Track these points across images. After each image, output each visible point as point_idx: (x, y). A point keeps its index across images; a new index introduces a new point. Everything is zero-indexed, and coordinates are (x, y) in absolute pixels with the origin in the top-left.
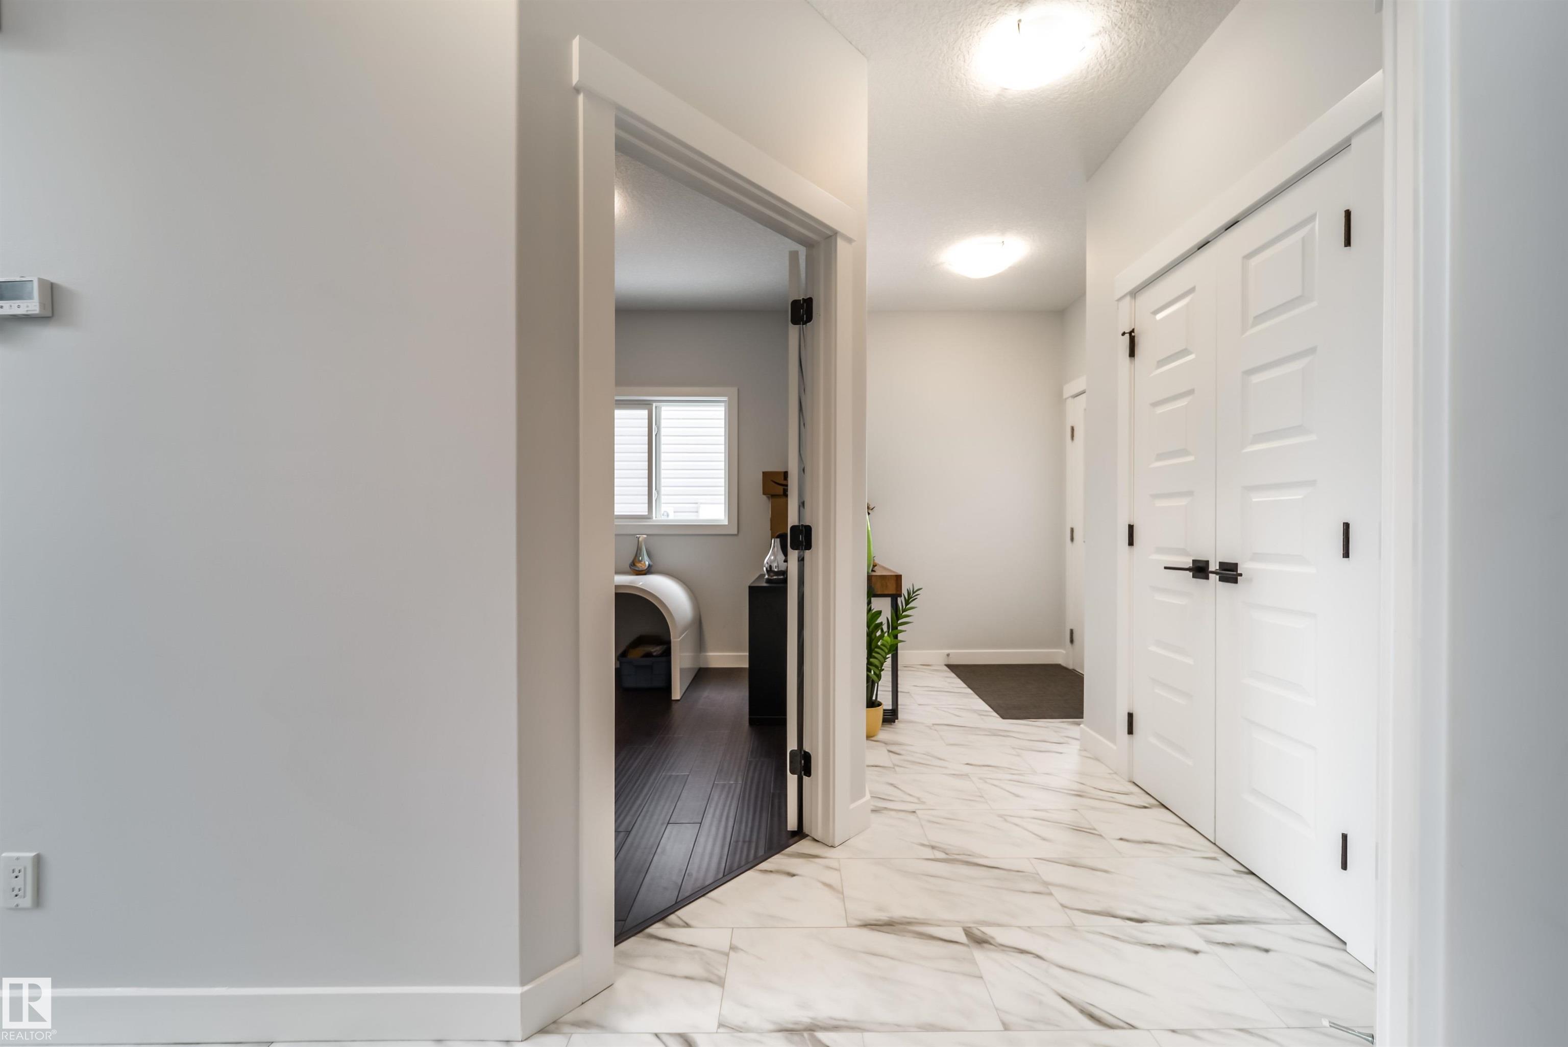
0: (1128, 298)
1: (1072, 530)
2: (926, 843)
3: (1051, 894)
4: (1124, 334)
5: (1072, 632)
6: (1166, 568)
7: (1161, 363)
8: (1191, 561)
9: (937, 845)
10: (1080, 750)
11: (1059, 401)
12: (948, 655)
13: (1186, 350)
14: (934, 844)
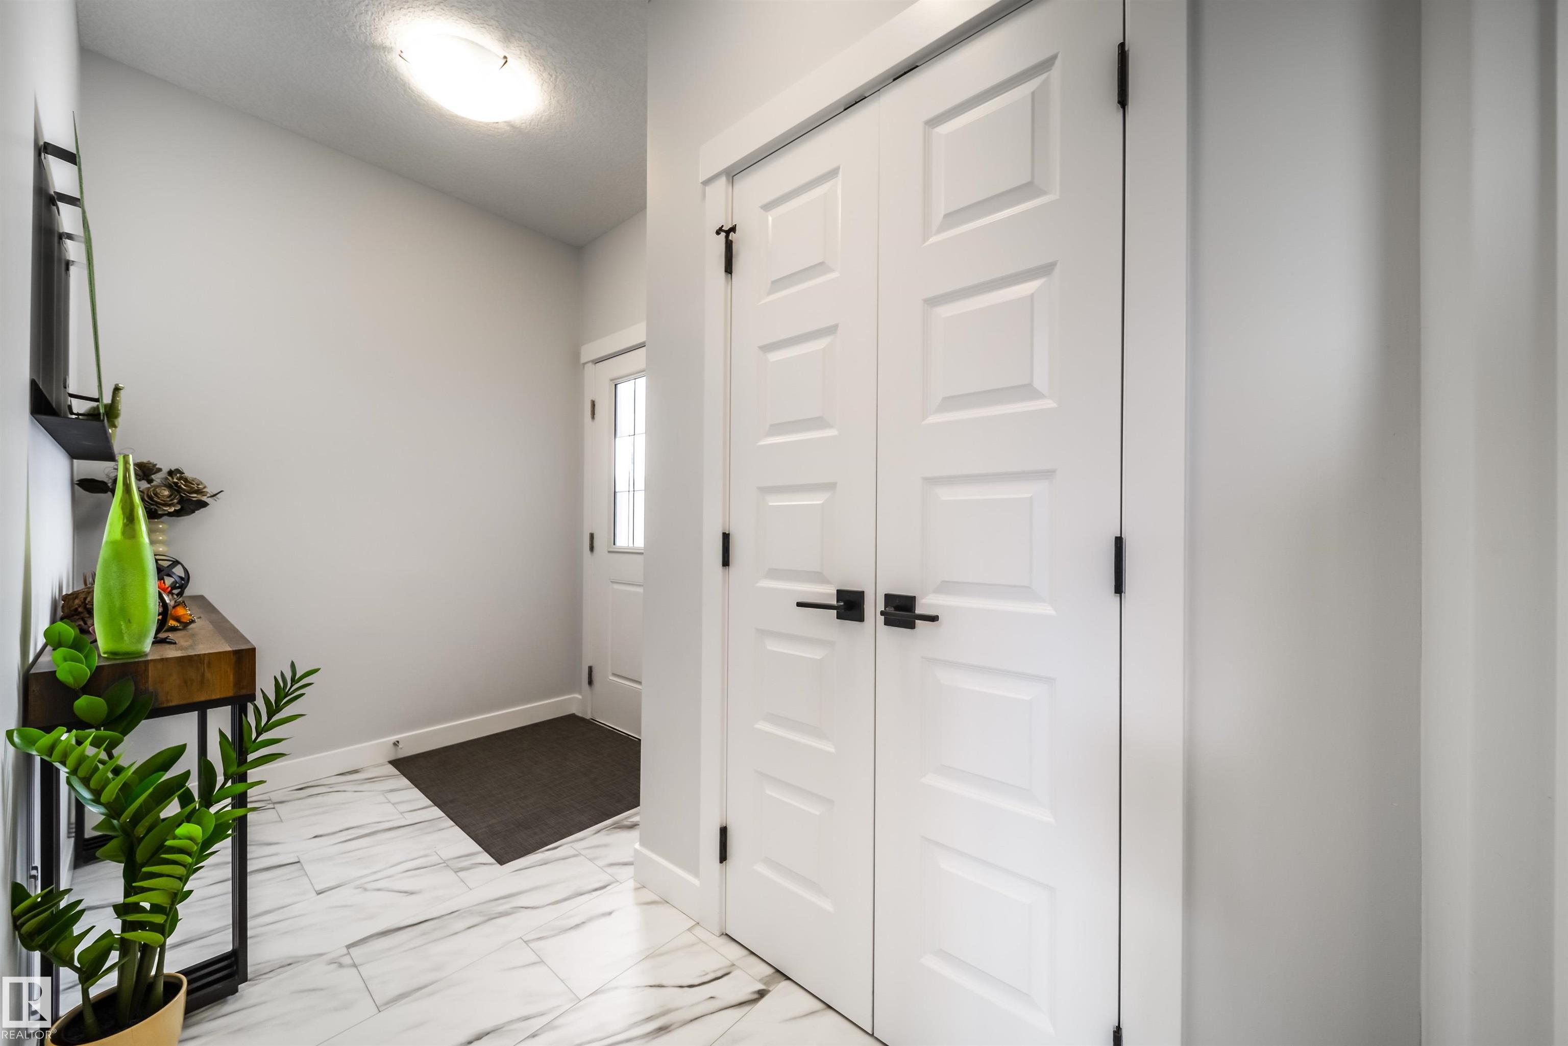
0: (723, 180)
1: (592, 536)
4: (718, 233)
5: (590, 669)
6: (800, 605)
7: (778, 284)
8: (836, 592)
10: (636, 889)
11: (575, 365)
12: (396, 744)
13: (822, 263)
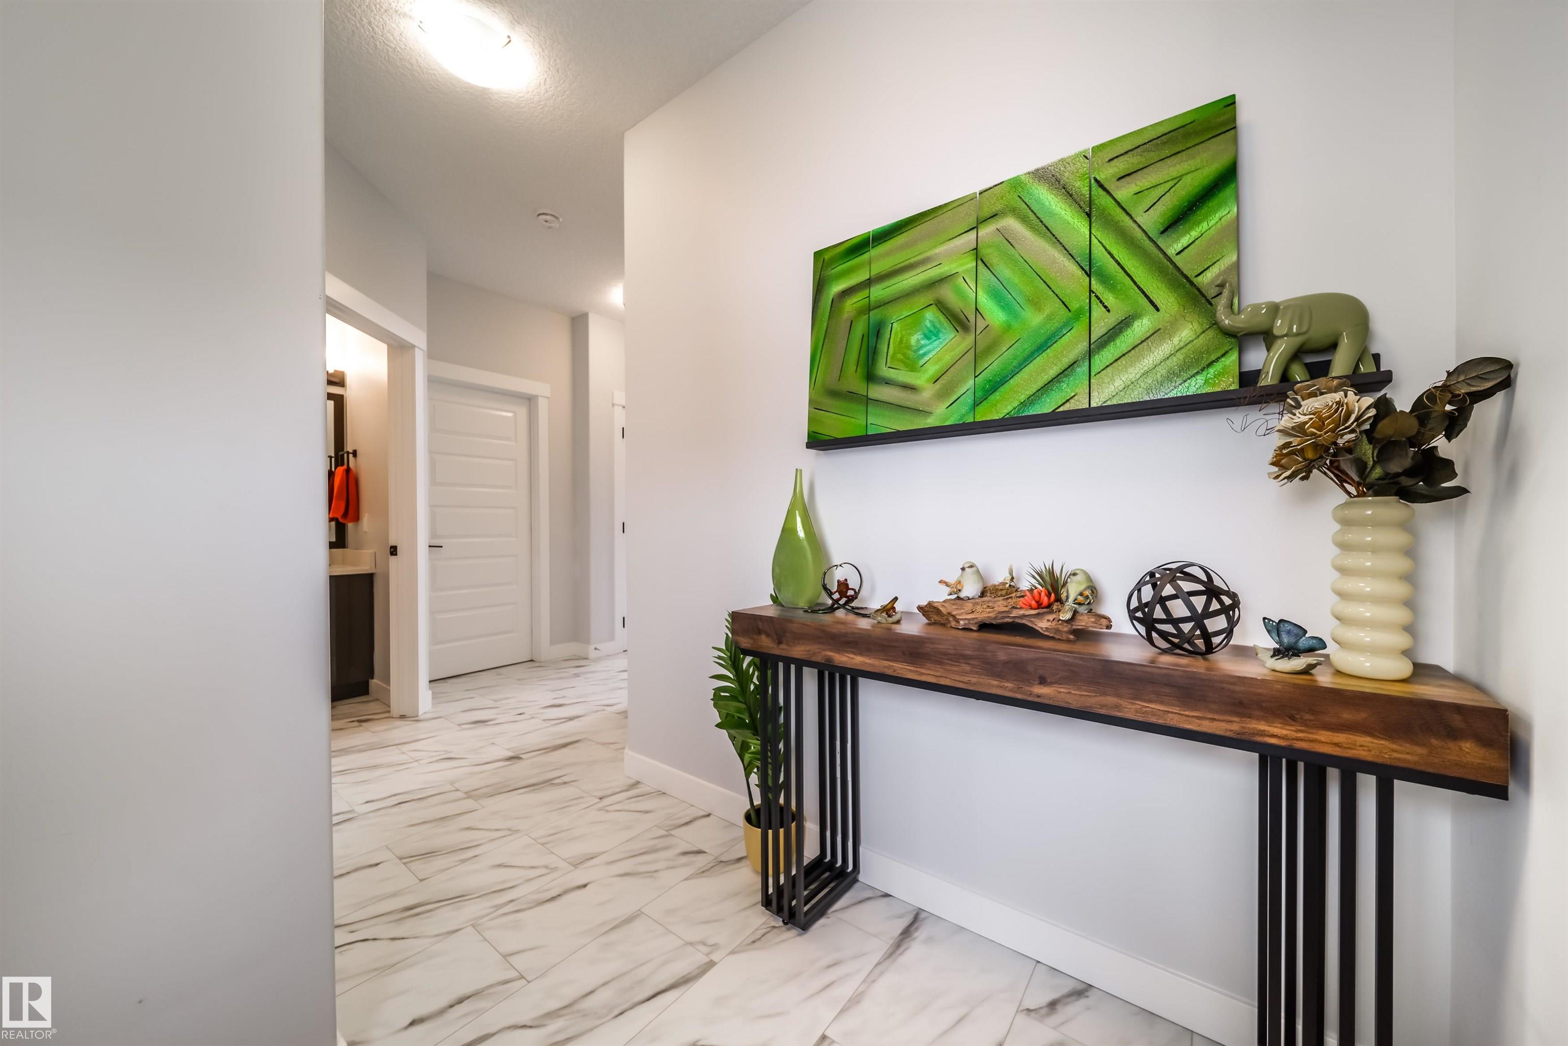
2: (573, 783)
3: (465, 793)
9: (564, 786)
14: (567, 785)
